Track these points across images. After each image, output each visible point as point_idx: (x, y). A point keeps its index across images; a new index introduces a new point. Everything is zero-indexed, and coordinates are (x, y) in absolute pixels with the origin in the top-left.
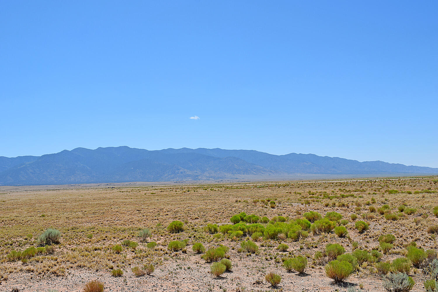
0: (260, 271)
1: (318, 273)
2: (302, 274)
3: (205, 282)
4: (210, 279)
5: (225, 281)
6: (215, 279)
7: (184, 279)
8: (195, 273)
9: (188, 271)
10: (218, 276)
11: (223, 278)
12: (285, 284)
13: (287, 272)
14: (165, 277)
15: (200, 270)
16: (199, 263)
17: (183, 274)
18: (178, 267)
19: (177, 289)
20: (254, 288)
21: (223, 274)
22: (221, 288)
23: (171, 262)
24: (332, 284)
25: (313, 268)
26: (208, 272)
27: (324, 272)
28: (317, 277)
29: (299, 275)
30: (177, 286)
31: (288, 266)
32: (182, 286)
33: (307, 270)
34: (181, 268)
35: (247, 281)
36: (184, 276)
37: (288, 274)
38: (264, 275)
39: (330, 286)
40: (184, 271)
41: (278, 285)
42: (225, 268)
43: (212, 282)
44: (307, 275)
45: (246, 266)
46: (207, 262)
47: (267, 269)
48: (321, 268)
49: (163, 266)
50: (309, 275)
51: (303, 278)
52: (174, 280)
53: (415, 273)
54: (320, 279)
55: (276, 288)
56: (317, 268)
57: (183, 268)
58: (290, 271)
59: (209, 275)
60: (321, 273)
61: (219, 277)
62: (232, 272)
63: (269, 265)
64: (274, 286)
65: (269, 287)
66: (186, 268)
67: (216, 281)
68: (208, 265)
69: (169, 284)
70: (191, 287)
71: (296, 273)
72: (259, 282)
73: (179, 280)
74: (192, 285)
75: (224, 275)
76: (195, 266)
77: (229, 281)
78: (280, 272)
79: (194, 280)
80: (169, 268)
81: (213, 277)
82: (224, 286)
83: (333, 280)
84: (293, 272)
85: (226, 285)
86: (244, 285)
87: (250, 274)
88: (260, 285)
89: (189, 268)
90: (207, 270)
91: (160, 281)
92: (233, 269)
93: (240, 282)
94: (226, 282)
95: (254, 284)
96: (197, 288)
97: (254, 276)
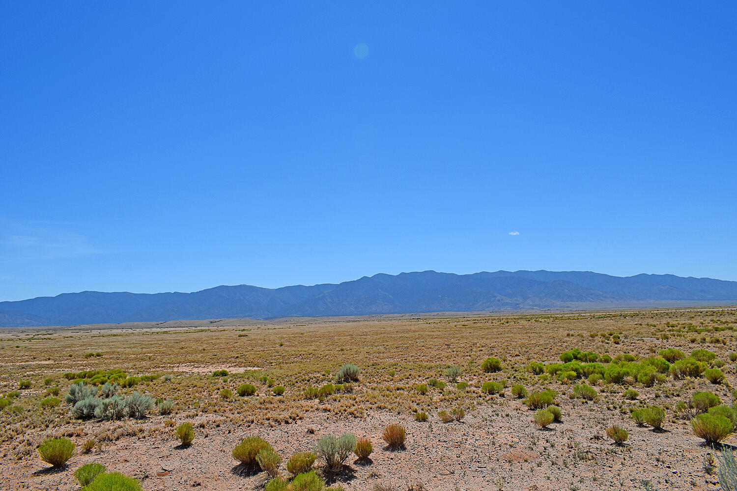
0: (599, 423)
1: (681, 430)
2: (658, 429)
3: (527, 433)
4: (534, 430)
5: (552, 433)
6: (541, 430)
7: (501, 428)
8: (515, 421)
9: (506, 418)
10: (544, 426)
11: (551, 430)
12: (634, 442)
13: (637, 426)
14: (477, 425)
15: (521, 419)
16: (520, 410)
17: (499, 422)
18: (494, 413)
19: (492, 440)
20: (592, 444)
21: (551, 424)
22: (547, 442)
23: (485, 407)
24: (702, 445)
25: (674, 422)
26: (532, 422)
27: (690, 428)
28: (680, 434)
29: (654, 431)
30: (492, 437)
31: (638, 419)
32: (499, 436)
33: (665, 425)
34: (497, 415)
35: (583, 434)
36: (501, 425)
37: (639, 429)
38: (605, 429)
39: (699, 448)
40: (501, 418)
41: (624, 442)
42: (552, 417)
43: (537, 433)
44: (665, 431)
45: (581, 416)
46: (531, 409)
47: (609, 421)
48: (685, 424)
49: (476, 411)
50: (669, 432)
51: (659, 434)
52: (489, 428)
54: (685, 437)
55: (622, 447)
56: (680, 422)
57: (500, 415)
58: (641, 425)
59: (533, 425)
60: (685, 431)
61: (545, 428)
62: (562, 422)
63: (611, 416)
64: (619, 443)
65: (612, 444)
66: (504, 415)
67: (541, 432)
68: (531, 412)
69: (482, 433)
70: (509, 438)
71: (650, 429)
72: (598, 437)
73: (495, 430)
74: (511, 435)
75: (552, 426)
76: (514, 413)
77: (558, 434)
78: (628, 425)
79: (514, 430)
80: (483, 414)
81: (538, 427)
82: (551, 439)
83: (703, 440)
84: (646, 427)
85: (555, 438)
86: (578, 439)
87: (586, 426)
88: (600, 441)
89: (507, 415)
90: (530, 419)
91: (471, 429)
92: (563, 419)
93: (572, 436)
94: (555, 434)
95: (591, 439)
96: (517, 440)
97: (591, 430)
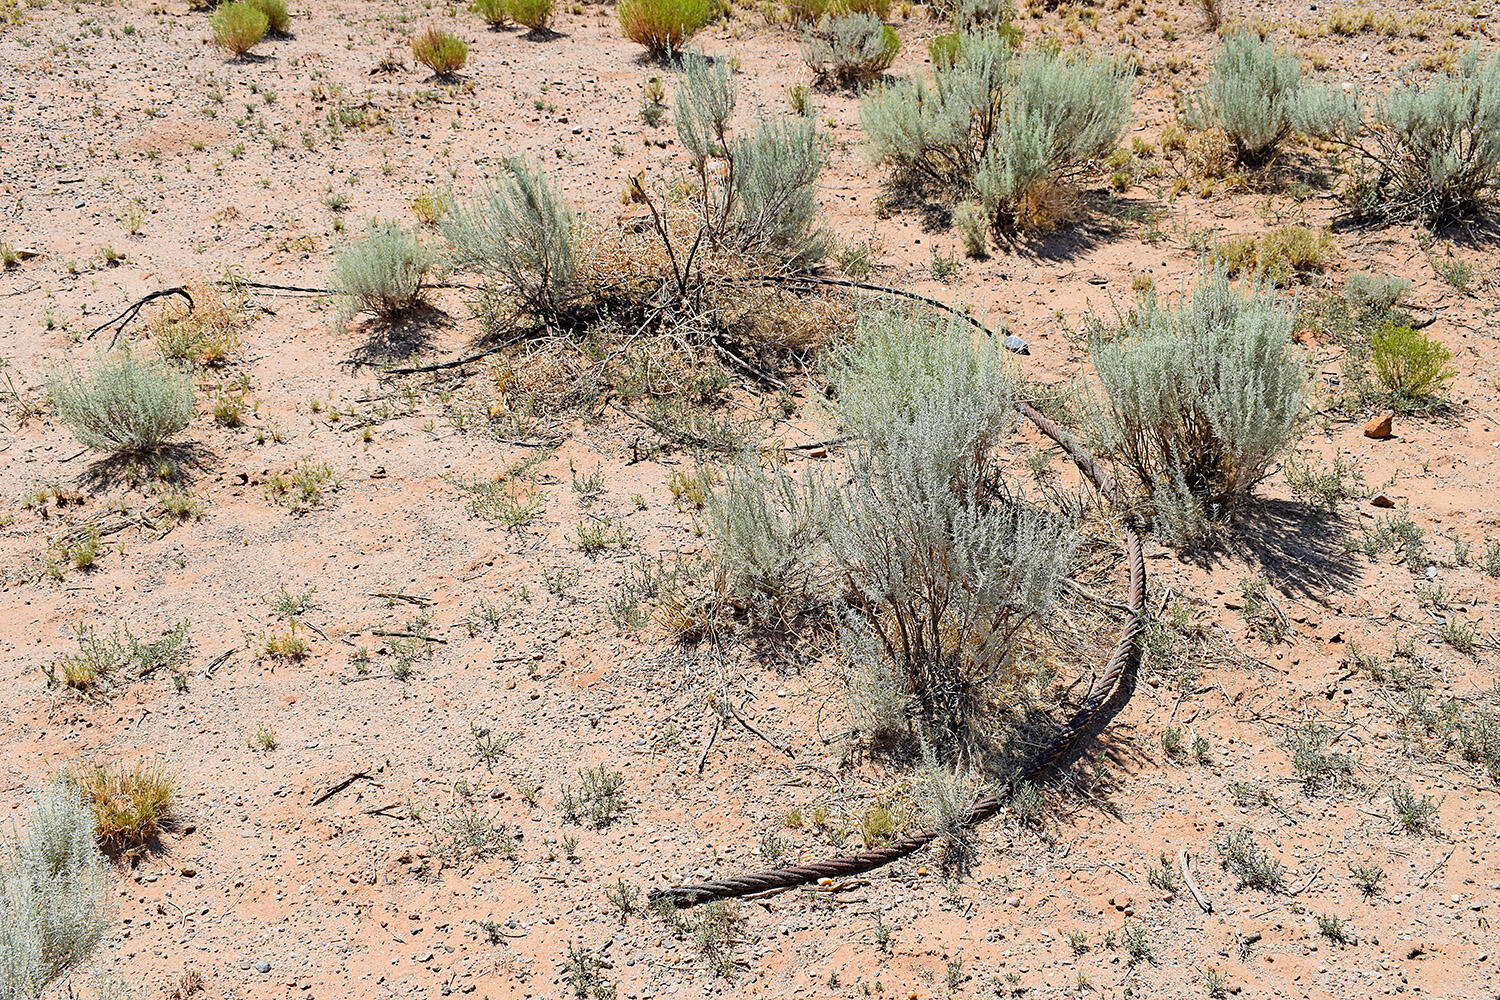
0: (392, 30)
1: (593, 29)
2: (541, 33)
3: (194, 74)
4: (213, 65)
5: (268, 66)
6: (234, 62)
7: (114, 67)
8: (153, 45)
9: (126, 39)
10: (241, 52)
11: (262, 59)
12: (481, 69)
13: (489, 29)
14: (39, 65)
15: (172, 37)
16: (164, 13)
17: (105, 51)
18: (85, 29)
19: (92, 104)
20: (375, 86)
21: (260, 44)
22: (255, 92)
23: (56, 14)
24: (642, 61)
25: (577, 13)
26: (205, 42)
27: (615, 24)
28: (591, 41)
29: (530, 37)
30: (91, 94)
31: (491, 9)
32: (110, 91)
33: (558, 21)
34: (98, 33)
35: (349, 64)
36: (114, 59)
37: (494, 36)
38: (408, 44)
39: (633, 68)
40: (110, 40)
41: (458, 72)
42: (262, 22)
43: (223, 72)
44: (557, 36)
45: (342, 16)
46: (198, 9)
47: (419, 24)
48: (603, 13)
49: (29, 28)
50: (565, 36)
51: (543, 45)
52: (76, 72)
53: (905, 17)
54: (602, 47)
55: (453, 83)
56: (591, 12)
57: (106, 31)
58: (498, 26)
59: (207, 51)
60: (603, 30)
61: (244, 56)
62: (292, 37)
63: (424, 9)
64: (446, 76)
65: (427, 81)
66: (119, 33)
67: (235, 68)
68: (199, 16)
69: (60, 86)
70: (143, 93)
71: (520, 33)
72: (391, 64)
73: (96, 74)
74: (147, 85)
75: (263, 49)
76: (151, 23)
77: (284, 68)
78: (466, 30)
79: (155, 69)
80: (53, 35)
81: (224, 56)
82: (266, 84)
83: (643, 49)
84: (510, 29)
85: (275, 79)
86: (337, 76)
87: (357, 40)
88: (397, 74)
89: (129, 32)
90: (197, 36)
91: (21, 79)
92: (293, 27)
93: (321, 70)
94: (274, 70)
95: (374, 72)
96: (169, 97)
97: (371, 49)
